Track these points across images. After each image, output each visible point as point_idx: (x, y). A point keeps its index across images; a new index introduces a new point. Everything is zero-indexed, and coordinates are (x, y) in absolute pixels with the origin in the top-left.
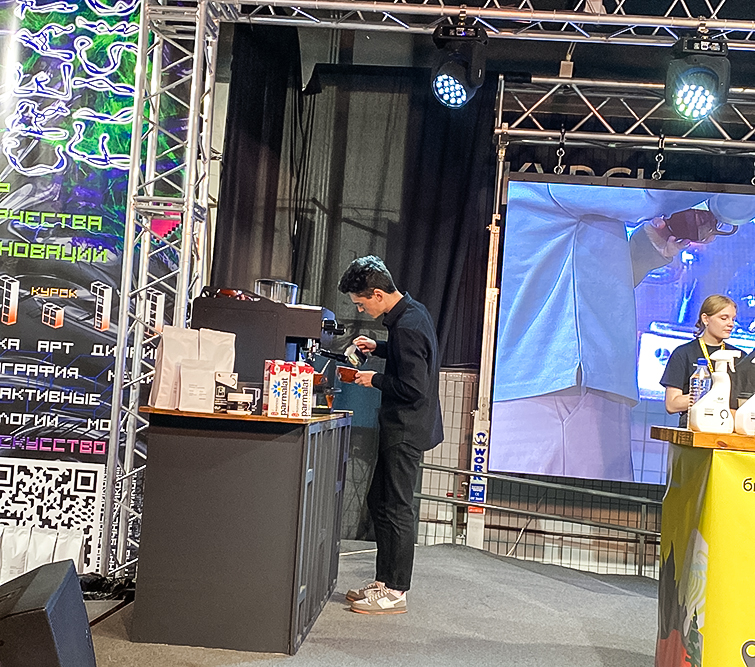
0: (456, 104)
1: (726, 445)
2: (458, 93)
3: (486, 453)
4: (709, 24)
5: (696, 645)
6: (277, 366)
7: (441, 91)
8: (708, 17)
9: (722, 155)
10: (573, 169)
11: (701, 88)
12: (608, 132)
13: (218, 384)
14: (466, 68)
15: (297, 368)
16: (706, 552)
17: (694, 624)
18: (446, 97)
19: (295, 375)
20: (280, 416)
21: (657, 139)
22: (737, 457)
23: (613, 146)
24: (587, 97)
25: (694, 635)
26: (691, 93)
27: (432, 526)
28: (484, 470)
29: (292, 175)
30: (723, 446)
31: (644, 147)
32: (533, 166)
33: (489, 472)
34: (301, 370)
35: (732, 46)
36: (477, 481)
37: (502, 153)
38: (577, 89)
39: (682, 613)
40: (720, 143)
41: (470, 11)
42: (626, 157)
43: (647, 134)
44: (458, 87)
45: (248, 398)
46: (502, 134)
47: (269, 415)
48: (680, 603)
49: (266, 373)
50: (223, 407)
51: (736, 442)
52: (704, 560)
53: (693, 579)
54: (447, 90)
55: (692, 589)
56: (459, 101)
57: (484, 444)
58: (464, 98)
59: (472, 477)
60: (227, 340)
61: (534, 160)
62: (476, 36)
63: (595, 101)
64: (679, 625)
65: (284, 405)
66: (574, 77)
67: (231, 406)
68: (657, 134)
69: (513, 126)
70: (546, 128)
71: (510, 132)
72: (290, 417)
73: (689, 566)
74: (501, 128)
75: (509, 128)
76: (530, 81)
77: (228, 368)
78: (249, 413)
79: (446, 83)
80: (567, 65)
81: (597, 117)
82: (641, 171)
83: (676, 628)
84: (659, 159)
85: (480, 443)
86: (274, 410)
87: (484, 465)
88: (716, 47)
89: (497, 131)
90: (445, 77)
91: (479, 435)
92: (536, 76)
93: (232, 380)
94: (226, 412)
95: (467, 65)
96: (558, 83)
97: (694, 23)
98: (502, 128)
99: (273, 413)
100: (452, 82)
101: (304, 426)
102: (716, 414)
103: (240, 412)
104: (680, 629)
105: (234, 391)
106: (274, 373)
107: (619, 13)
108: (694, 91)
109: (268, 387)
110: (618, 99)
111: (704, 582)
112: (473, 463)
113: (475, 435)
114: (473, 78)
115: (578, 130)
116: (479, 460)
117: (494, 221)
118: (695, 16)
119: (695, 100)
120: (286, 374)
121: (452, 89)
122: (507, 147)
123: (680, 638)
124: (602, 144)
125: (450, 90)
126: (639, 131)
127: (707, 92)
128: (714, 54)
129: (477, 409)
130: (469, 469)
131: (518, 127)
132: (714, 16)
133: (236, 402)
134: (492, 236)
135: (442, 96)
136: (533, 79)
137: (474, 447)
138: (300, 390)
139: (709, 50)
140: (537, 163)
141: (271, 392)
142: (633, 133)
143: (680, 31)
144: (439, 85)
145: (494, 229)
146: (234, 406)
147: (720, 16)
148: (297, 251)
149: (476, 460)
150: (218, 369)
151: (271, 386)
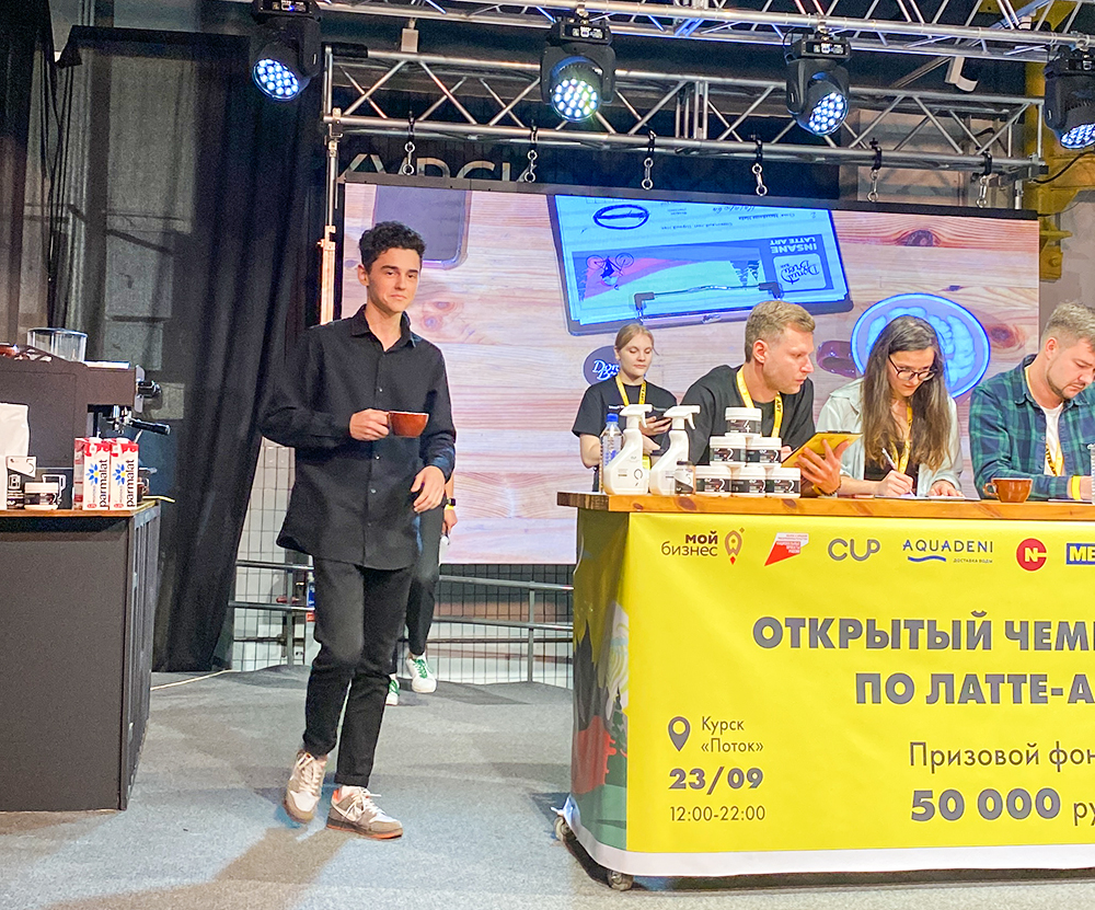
0: (284, 95)
1: (641, 507)
2: (287, 82)
4: (588, 4)
5: (621, 728)
6: (92, 446)
7: (264, 79)
9: (605, 151)
10: (421, 162)
11: (583, 83)
12: (468, 122)
13: (10, 472)
14: (297, 52)
15: (119, 446)
16: (627, 625)
17: (618, 705)
18: (271, 86)
19: (116, 455)
20: (98, 508)
21: (528, 132)
22: (654, 520)
23: (474, 138)
24: (436, 75)
25: (618, 717)
26: (571, 89)
27: (250, 646)
29: (44, 176)
30: (639, 508)
31: (512, 140)
32: (368, 159)
34: (124, 448)
35: (616, 29)
37: (333, 147)
38: (426, 67)
39: (602, 696)
40: (604, 137)
42: (487, 151)
43: (516, 125)
44: (286, 74)
45: (53, 488)
46: (334, 123)
47: (85, 508)
48: (601, 686)
49: (78, 455)
50: (17, 501)
51: (653, 504)
52: (626, 634)
53: (613, 657)
54: (272, 78)
55: (613, 668)
56: (288, 92)
58: (295, 88)
60: (18, 414)
61: (371, 150)
62: (307, 11)
63: (449, 81)
64: (600, 709)
65: (103, 494)
66: (420, 51)
67: (31, 499)
68: (528, 125)
69: (347, 113)
70: (390, 116)
71: (343, 120)
72: (113, 508)
73: (609, 643)
74: (331, 114)
75: (342, 115)
76: (367, 56)
77: (21, 450)
78: (55, 507)
79: (271, 70)
80: (410, 36)
81: (451, 103)
82: (506, 167)
83: (596, 713)
84: (532, 155)
86: (91, 499)
88: (598, 34)
89: (326, 118)
90: (270, 62)
92: (373, 49)
93: (28, 466)
94: (23, 508)
95: (297, 47)
96: (402, 59)
97: (571, 4)
98: (334, 115)
99: (90, 506)
100: (279, 68)
101: (128, 518)
102: (630, 474)
103: (44, 507)
104: (602, 714)
105: (32, 480)
106: (90, 455)
108: (575, 86)
109: (82, 473)
110: (478, 79)
111: (626, 658)
114: (306, 65)
115: (427, 119)
117: (327, 235)
119: (576, 97)
120: (105, 455)
121: (279, 76)
122: (339, 139)
123: (602, 723)
124: (461, 136)
125: (277, 79)
126: (506, 122)
127: (590, 89)
128: (597, 43)
130: (305, 563)
131: (354, 113)
133: (38, 494)
134: (325, 254)
135: (265, 85)
136: (370, 53)
138: (124, 474)
139: (590, 37)
140: (374, 154)
141: (86, 478)
142: (498, 124)
144: (261, 71)
145: (328, 246)
146: (35, 499)
148: (54, 278)
150: (10, 453)
151: (86, 471)
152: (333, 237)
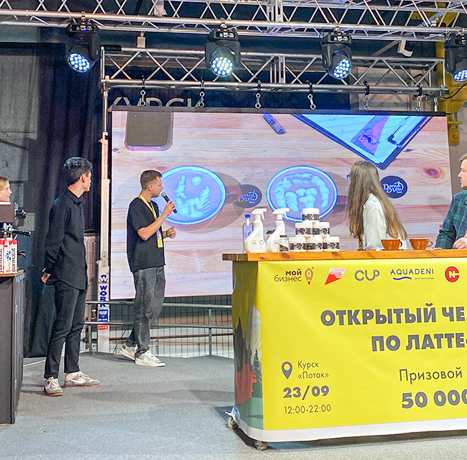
0: (83, 70)
2: (84, 64)
3: (108, 288)
4: (227, 22)
5: (258, 369)
7: (73, 63)
8: (226, 19)
9: (237, 91)
10: (149, 100)
11: (226, 59)
12: (170, 79)
14: (89, 49)
15: (8, 242)
16: (259, 317)
17: (256, 358)
18: (76, 66)
19: (6, 246)
21: (200, 83)
22: (270, 265)
23: (174, 87)
24: (155, 58)
25: (257, 364)
26: (220, 62)
28: (107, 299)
30: (263, 259)
31: (192, 88)
32: (123, 99)
33: (110, 300)
34: (10, 243)
35: (240, 33)
36: (103, 308)
37: (106, 94)
38: (149, 55)
39: (249, 353)
40: (236, 84)
41: (87, 16)
42: (180, 93)
43: (194, 80)
44: (84, 60)
46: (106, 82)
48: (247, 349)
51: (269, 257)
52: (259, 322)
54: (77, 62)
56: (85, 68)
57: (106, 282)
58: (88, 67)
59: (99, 305)
61: (123, 95)
62: (93, 30)
63: (161, 61)
64: (248, 360)
66: (146, 47)
68: (199, 80)
69: (112, 77)
70: (133, 78)
71: (110, 81)
72: (5, 273)
73: (251, 327)
74: (105, 79)
75: (110, 79)
76: (121, 50)
79: (76, 58)
80: (141, 41)
81: (162, 71)
82: (189, 100)
83: (246, 362)
84: (202, 94)
85: (103, 282)
87: (107, 296)
88: (232, 35)
89: (102, 81)
90: (76, 55)
91: (102, 276)
92: (125, 47)
95: (89, 47)
96: (138, 51)
97: (218, 22)
100: (80, 58)
101: (12, 278)
102: (257, 242)
104: (249, 362)
107: (176, 16)
108: (222, 60)
110: (175, 59)
111: (259, 334)
112: (99, 296)
113: (100, 277)
114: (93, 55)
115: (151, 79)
116: (103, 293)
117: (104, 137)
118: (219, 18)
119: (223, 65)
121: (80, 61)
122: (109, 90)
123: (249, 367)
124: (167, 86)
126: (189, 79)
127: (229, 61)
128: (231, 40)
129: (100, 259)
130: (97, 300)
131: (116, 78)
132: (229, 18)
134: (103, 146)
135: (74, 66)
136: (123, 49)
137: (99, 285)
138: (10, 256)
139: (228, 37)
140: (125, 97)
142: (185, 80)
143: (210, 26)
144: (71, 59)
145: (104, 142)
147: (232, 18)
149: (101, 293)
152: (107, 138)
